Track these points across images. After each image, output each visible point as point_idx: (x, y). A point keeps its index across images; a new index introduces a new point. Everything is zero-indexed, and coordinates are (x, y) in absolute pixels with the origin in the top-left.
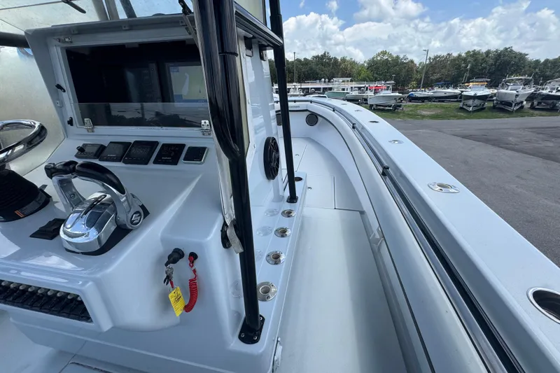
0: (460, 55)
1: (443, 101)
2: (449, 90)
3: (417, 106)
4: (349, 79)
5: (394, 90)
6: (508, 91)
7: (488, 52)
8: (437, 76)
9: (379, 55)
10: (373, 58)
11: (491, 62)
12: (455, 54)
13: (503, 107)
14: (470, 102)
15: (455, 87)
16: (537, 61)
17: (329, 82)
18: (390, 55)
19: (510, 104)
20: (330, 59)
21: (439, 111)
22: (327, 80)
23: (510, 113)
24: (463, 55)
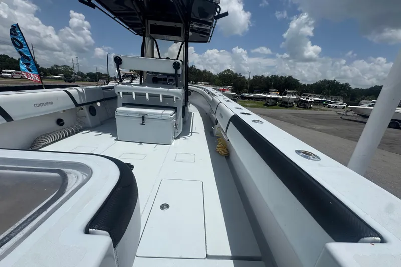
0: (268, 77)
1: (259, 100)
2: (262, 95)
3: (244, 101)
4: (208, 83)
5: (232, 91)
6: (286, 97)
7: (282, 77)
8: (257, 87)
9: (225, 71)
10: (222, 73)
11: (283, 82)
12: (266, 76)
13: (284, 104)
14: (269, 101)
15: (264, 93)
16: (304, 85)
17: (196, 83)
18: (232, 72)
19: (287, 103)
20: (196, 70)
21: (255, 104)
22: (194, 82)
23: (287, 107)
24: (270, 77)
